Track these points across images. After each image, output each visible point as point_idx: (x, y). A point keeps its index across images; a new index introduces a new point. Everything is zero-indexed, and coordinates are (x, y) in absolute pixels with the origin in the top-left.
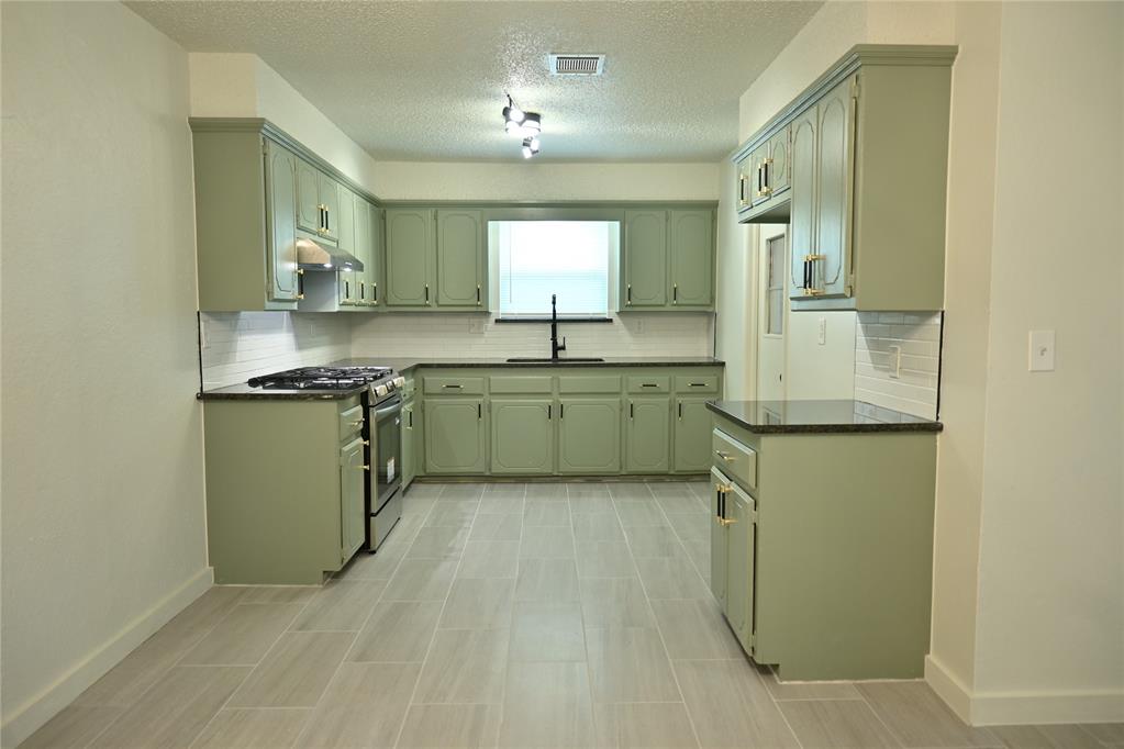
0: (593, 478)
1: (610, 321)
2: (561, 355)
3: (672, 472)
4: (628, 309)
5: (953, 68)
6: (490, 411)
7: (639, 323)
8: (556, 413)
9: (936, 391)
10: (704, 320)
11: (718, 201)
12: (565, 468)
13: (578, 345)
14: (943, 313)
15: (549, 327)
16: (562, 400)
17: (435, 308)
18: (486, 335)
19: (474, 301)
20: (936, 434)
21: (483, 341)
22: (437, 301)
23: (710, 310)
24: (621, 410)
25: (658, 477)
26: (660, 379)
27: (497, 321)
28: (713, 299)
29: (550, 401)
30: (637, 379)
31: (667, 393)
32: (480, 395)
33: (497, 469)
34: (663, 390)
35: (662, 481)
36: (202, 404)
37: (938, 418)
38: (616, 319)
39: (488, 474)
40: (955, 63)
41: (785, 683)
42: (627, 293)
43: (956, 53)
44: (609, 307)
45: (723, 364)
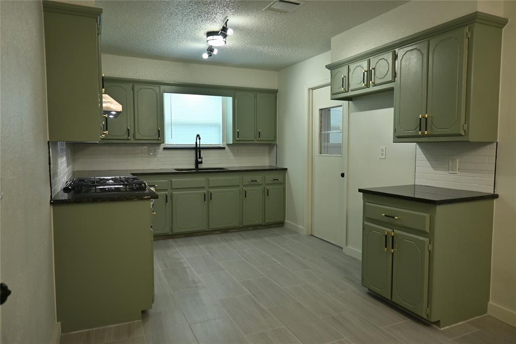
0: (225, 231)
1: (224, 148)
2: (200, 166)
3: (263, 224)
4: (237, 142)
5: (503, 29)
6: (172, 199)
7: (238, 150)
8: (207, 197)
9: (493, 179)
10: (267, 148)
11: (278, 90)
12: (213, 226)
13: (209, 161)
14: (497, 143)
15: (193, 152)
16: (211, 190)
17: (133, 141)
18: (158, 156)
19: (156, 137)
20: (493, 199)
21: (156, 159)
22: (134, 137)
23: (274, 143)
24: (240, 194)
25: (256, 227)
26: (258, 177)
27: (165, 149)
28: (276, 138)
29: (205, 191)
30: (248, 178)
31: (261, 185)
32: (166, 190)
33: (176, 230)
34: (260, 183)
35: (258, 229)
36: (52, 208)
37: (494, 192)
38: (227, 148)
39: (171, 233)
40: (506, 26)
41: (442, 329)
42: (236, 134)
43: (507, 22)
44: (223, 141)
45: (286, 169)
